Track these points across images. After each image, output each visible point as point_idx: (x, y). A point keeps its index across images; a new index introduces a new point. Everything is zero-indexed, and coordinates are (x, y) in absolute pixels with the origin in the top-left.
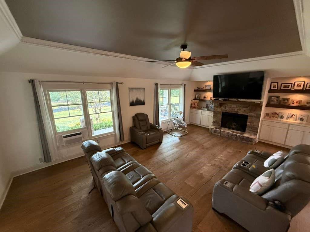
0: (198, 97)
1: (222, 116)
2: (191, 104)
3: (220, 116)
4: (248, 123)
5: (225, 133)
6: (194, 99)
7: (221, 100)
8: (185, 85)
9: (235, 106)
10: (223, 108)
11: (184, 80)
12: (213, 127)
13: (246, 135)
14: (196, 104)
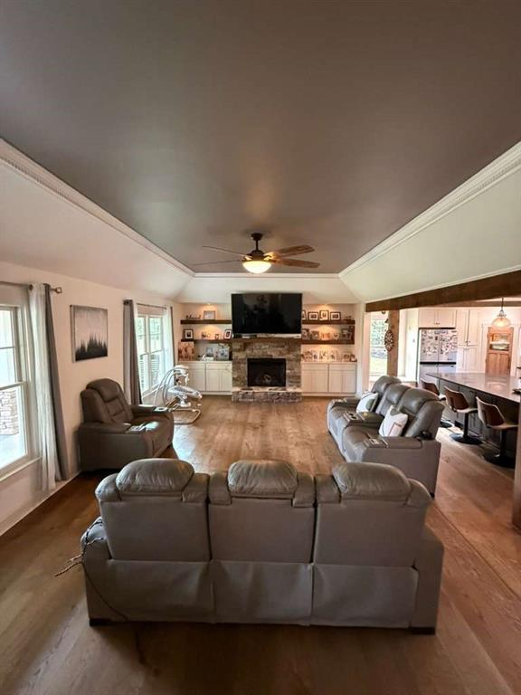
0: (189, 336)
1: (248, 367)
2: (180, 352)
3: (244, 366)
4: (288, 371)
5: (262, 394)
6: (182, 340)
7: (245, 336)
8: (171, 308)
9: (267, 346)
10: (248, 352)
11: (168, 299)
12: (238, 389)
13: (290, 390)
14: (190, 351)
